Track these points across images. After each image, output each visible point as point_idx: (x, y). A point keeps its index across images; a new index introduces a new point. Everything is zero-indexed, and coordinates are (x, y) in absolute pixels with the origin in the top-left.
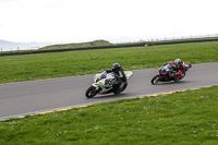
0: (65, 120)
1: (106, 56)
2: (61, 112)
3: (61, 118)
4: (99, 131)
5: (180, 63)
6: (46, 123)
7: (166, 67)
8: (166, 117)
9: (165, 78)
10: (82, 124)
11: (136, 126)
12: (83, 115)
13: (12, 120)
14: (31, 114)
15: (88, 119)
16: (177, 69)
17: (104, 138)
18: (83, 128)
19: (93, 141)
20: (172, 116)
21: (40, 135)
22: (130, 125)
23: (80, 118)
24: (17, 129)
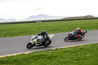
0: (74, 51)
1: (92, 23)
2: (72, 47)
3: (72, 50)
4: (89, 56)
5: (80, 30)
6: (65, 52)
7: (72, 32)
9: (72, 38)
10: (81, 53)
12: (82, 49)
13: (50, 50)
14: (58, 48)
15: (84, 51)
16: (78, 34)
17: (91, 60)
18: (82, 55)
19: (86, 61)
21: (62, 57)
23: (81, 50)
24: (52, 54)
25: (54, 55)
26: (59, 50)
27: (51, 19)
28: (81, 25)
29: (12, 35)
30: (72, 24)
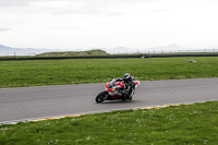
2: (54, 120)
4: (91, 141)
6: (38, 131)
8: (158, 130)
11: (128, 139)
12: (76, 124)
13: (4, 126)
15: (81, 129)
18: (75, 138)
20: (164, 130)
22: (122, 137)
23: (73, 127)
25: (13, 137)
28: (78, 69)
30: (58, 67)
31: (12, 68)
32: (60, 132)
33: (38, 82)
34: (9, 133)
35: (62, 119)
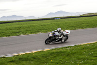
2: (91, 44)
13: (69, 47)
24: (71, 51)
25: (73, 51)
26: (78, 46)
27: (70, 15)
29: (31, 32)
31: (70, 22)
32: (94, 49)
33: (82, 27)
34: (71, 50)
35: (94, 43)
